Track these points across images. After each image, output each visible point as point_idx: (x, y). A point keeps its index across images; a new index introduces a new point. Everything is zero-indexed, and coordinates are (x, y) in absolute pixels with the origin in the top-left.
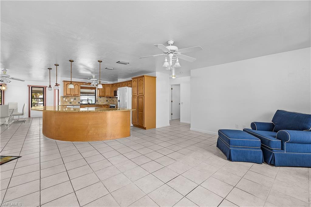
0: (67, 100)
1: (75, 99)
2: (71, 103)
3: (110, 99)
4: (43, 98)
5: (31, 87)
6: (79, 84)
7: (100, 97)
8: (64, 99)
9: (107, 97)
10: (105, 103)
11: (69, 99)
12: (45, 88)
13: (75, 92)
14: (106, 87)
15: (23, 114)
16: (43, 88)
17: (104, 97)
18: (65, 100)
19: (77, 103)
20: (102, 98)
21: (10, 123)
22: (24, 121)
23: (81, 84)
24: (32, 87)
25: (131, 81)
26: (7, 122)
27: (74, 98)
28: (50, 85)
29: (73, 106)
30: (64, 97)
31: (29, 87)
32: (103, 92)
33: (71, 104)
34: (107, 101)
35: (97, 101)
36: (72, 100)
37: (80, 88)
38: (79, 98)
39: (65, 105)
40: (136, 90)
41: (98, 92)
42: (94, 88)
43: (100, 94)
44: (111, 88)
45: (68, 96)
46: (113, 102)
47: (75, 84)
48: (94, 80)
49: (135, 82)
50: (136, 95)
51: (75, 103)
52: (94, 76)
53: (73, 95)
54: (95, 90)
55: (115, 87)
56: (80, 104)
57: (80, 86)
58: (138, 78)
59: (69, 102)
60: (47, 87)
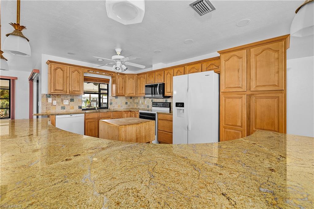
0: (55, 103)
1: (72, 100)
2: (63, 108)
3: (131, 100)
4: (9, 99)
6: (80, 71)
7: (117, 96)
8: (50, 100)
9: (127, 98)
10: (124, 107)
11: (59, 99)
12: (13, 80)
13: (72, 86)
14: (127, 79)
16: (10, 80)
17: (123, 96)
18: (52, 103)
19: (76, 109)
20: (119, 99)
25: (219, 58)
27: (69, 98)
29: (69, 116)
30: (49, 96)
32: (122, 88)
33: (64, 111)
34: (126, 103)
35: (111, 104)
36: (66, 102)
37: (82, 79)
38: (79, 98)
39: (52, 111)
40: (239, 78)
41: (113, 88)
42: (107, 81)
43: (117, 92)
44: (137, 81)
45: (58, 95)
46: (136, 105)
47: (73, 69)
48: (119, 59)
49: (235, 58)
50: (241, 90)
51: (73, 108)
52: (118, 51)
53: (68, 91)
54: (108, 85)
55: (148, 78)
56: (81, 110)
57: (83, 75)
58: (248, 47)
59: (60, 107)
60: (16, 78)
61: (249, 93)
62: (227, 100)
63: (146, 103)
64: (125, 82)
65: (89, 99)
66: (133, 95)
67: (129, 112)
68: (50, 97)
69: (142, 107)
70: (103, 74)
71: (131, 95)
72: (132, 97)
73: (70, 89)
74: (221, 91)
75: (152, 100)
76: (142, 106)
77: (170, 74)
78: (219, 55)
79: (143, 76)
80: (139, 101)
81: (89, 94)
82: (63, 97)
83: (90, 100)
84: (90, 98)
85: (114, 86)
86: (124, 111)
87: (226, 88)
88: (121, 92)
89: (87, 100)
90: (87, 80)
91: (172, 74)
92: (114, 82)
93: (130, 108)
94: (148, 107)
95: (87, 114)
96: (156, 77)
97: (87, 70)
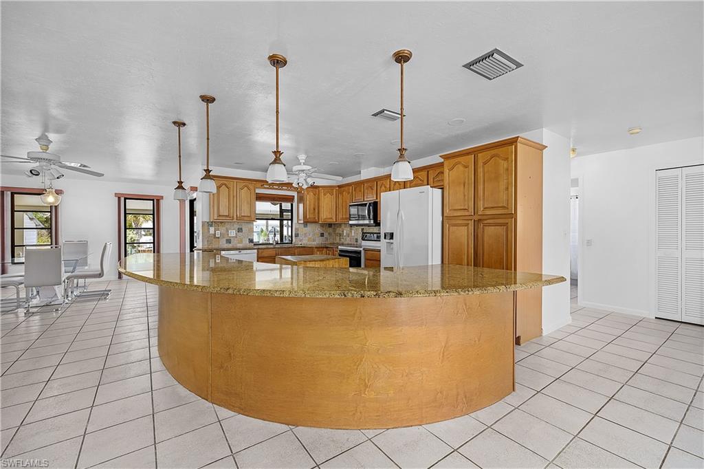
0: (218, 234)
1: (240, 230)
2: (229, 241)
3: (330, 230)
4: (154, 229)
5: (122, 199)
6: (251, 187)
7: (306, 223)
8: (212, 230)
9: (322, 225)
10: (318, 241)
11: (223, 229)
12: (158, 200)
13: (241, 210)
14: (322, 194)
15: (100, 275)
16: (154, 200)
17: (316, 222)
18: (215, 234)
19: (246, 243)
20: (310, 228)
21: (67, 301)
22: (104, 295)
23: (259, 184)
24: (125, 199)
25: (441, 165)
26: (59, 296)
27: (237, 226)
28: (180, 182)
29: (237, 252)
30: (210, 224)
31: (119, 198)
32: (314, 209)
33: (230, 246)
34: (322, 235)
35: (297, 235)
36: (232, 233)
37: (254, 197)
38: (249, 226)
39: (215, 246)
40: (465, 196)
41: (299, 210)
42: (290, 199)
43: (306, 216)
44: (337, 197)
45: (221, 223)
46: (338, 238)
47: (241, 184)
48: (303, 171)
49: (461, 168)
50: (467, 214)
51: (241, 242)
52: (302, 157)
53: (235, 217)
54: (292, 205)
55: (354, 192)
56: (253, 244)
57: (255, 191)
58: (475, 152)
59: (225, 239)
60: (162, 197)
61: (476, 218)
62: (451, 228)
63: (353, 235)
64: (319, 199)
65: (264, 229)
66: (331, 220)
67: (325, 249)
68: (211, 226)
69: (348, 241)
70: (283, 190)
71: (330, 221)
72: (331, 224)
73: (238, 214)
74: (445, 215)
75: (363, 229)
76: (348, 239)
77: (385, 187)
78: (442, 160)
79: (346, 188)
80: (343, 231)
81: (265, 221)
82: (228, 226)
83: (267, 229)
84: (267, 227)
85: (301, 206)
86: (316, 247)
87: (451, 210)
88: (312, 216)
89: (262, 231)
90: (261, 198)
91: (388, 186)
92: (301, 200)
93: (329, 242)
94: (357, 239)
95: (260, 251)
96: (366, 191)
97: (260, 184)
